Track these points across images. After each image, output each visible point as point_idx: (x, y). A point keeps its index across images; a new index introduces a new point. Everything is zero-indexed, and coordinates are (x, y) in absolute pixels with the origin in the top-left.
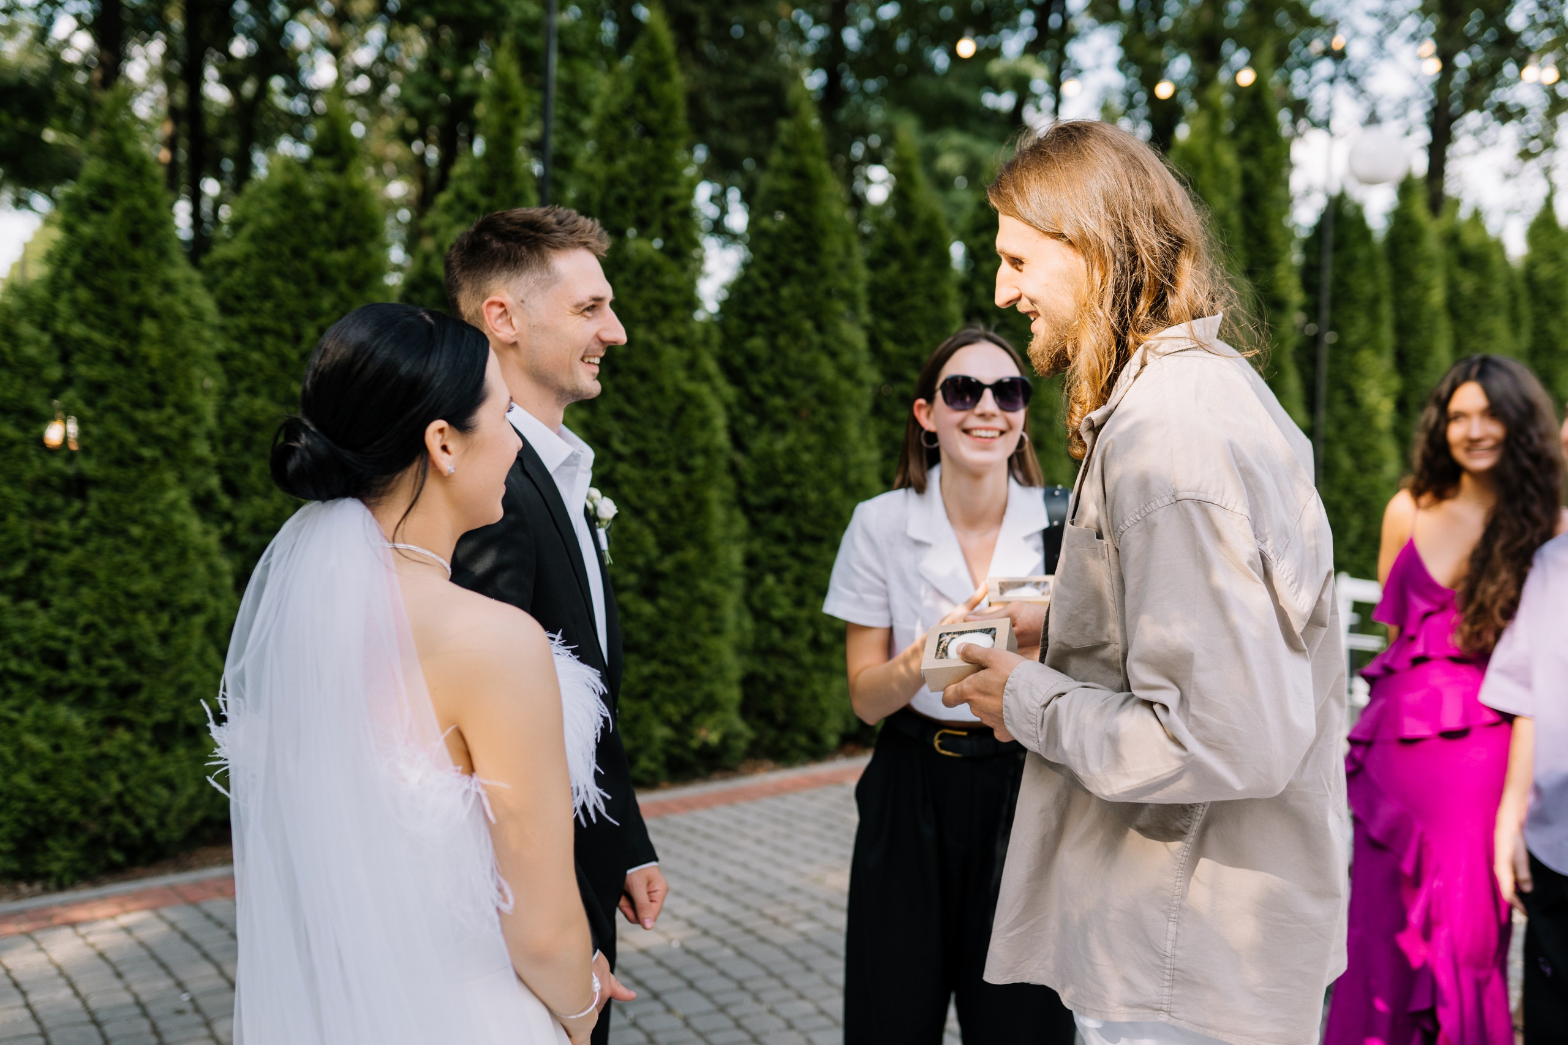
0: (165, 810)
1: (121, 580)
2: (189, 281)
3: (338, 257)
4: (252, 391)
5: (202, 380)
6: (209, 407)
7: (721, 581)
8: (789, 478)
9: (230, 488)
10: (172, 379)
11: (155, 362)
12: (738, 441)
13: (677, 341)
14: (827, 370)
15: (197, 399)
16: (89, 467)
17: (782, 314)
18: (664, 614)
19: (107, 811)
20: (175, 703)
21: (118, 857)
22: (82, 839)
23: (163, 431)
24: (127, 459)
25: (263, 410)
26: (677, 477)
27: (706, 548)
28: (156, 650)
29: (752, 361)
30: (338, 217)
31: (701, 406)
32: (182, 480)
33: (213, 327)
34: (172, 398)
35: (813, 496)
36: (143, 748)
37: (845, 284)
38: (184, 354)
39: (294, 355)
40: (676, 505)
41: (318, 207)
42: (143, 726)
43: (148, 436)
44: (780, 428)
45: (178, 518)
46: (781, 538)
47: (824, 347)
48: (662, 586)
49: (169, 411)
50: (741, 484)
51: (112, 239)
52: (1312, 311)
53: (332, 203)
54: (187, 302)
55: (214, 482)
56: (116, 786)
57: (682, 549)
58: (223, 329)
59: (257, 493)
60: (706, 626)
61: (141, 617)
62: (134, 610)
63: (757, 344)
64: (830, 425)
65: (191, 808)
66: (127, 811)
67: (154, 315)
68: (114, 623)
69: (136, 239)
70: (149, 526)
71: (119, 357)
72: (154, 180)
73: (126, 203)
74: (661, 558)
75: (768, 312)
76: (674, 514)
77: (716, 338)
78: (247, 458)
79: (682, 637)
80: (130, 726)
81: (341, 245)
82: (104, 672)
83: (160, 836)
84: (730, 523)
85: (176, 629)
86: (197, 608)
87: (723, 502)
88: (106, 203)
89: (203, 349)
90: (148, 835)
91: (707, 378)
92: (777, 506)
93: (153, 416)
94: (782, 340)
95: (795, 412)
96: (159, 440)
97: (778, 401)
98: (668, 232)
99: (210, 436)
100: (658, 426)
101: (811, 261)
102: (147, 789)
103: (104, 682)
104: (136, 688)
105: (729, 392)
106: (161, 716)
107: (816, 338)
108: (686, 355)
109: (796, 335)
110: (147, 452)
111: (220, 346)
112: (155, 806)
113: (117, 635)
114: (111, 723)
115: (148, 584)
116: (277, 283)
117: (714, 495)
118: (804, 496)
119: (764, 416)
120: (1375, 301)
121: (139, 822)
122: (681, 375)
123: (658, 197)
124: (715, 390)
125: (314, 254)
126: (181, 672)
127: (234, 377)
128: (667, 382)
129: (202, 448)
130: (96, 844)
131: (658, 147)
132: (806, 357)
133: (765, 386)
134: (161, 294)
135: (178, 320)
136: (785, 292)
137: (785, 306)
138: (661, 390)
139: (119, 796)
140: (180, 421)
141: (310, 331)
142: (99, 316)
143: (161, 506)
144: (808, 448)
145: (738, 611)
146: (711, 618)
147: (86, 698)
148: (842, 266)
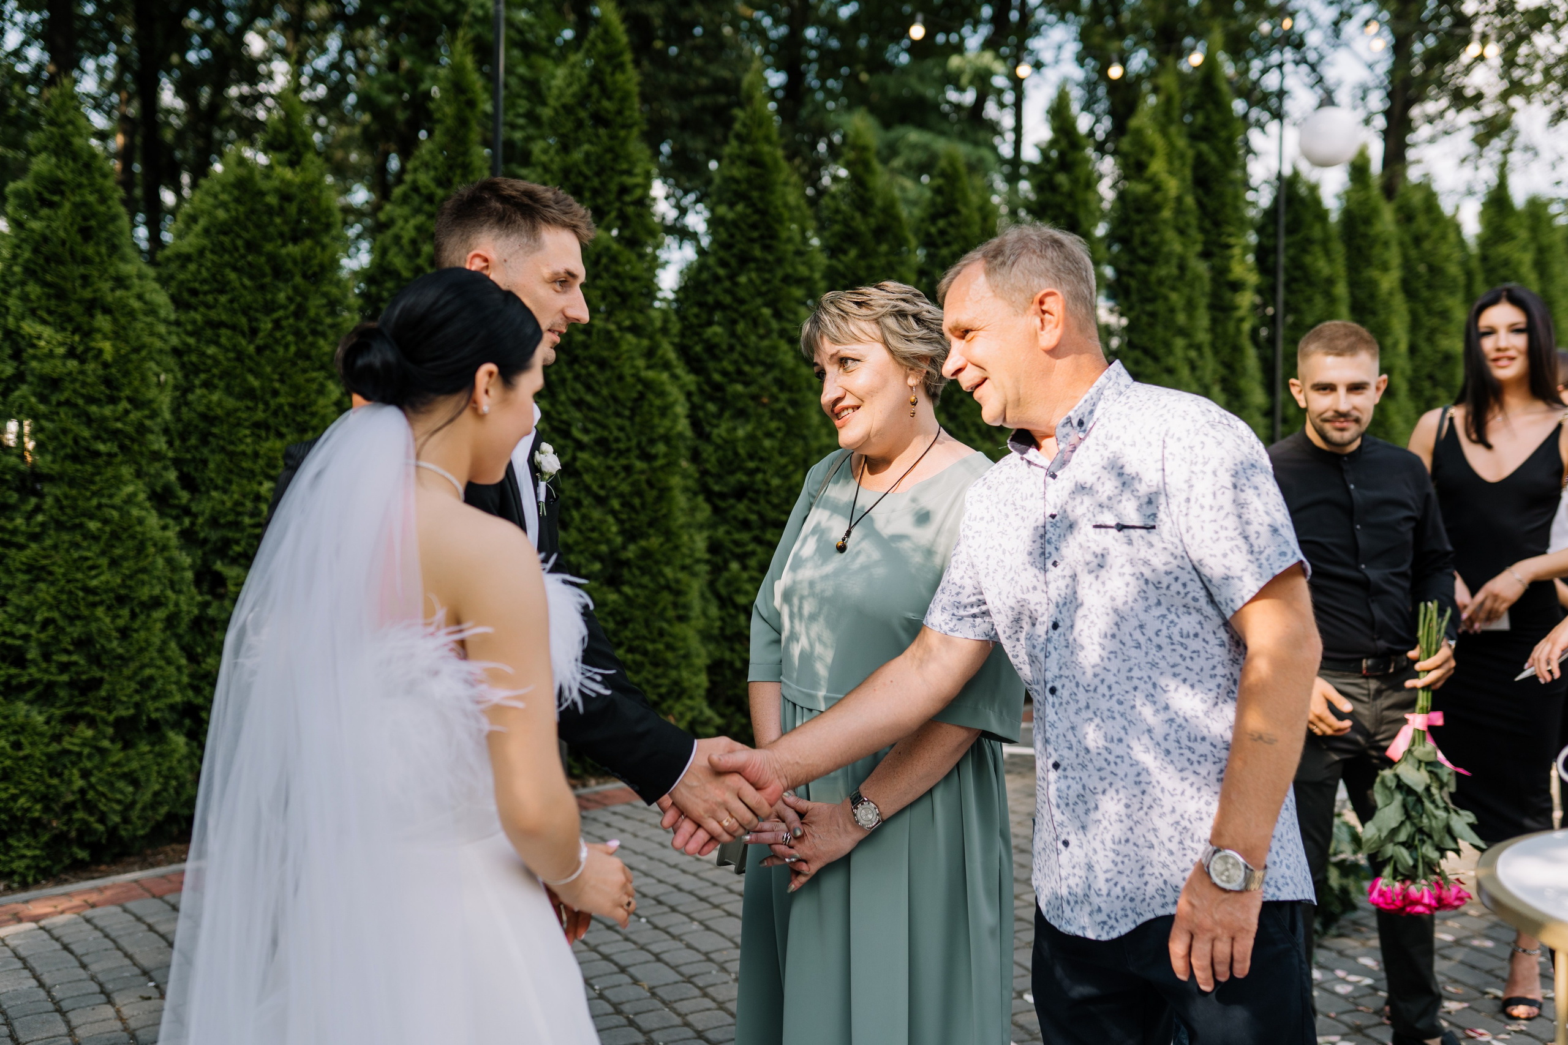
0: (129, 806)
1: (79, 576)
2: (142, 276)
3: (291, 249)
4: (207, 385)
5: (158, 375)
6: (165, 401)
7: (683, 568)
8: (751, 465)
9: (188, 482)
10: (126, 374)
11: (108, 356)
12: (699, 428)
13: (635, 330)
14: (787, 357)
15: (152, 393)
16: (45, 463)
17: (742, 302)
18: (629, 601)
19: (70, 807)
20: (137, 698)
21: (82, 854)
22: (45, 838)
23: (119, 425)
24: (82, 454)
25: (219, 404)
26: (639, 465)
27: (668, 534)
28: (115, 645)
29: (711, 348)
30: (292, 209)
31: (662, 394)
32: (139, 474)
33: (166, 321)
34: (127, 392)
35: (776, 482)
36: (106, 743)
37: (803, 270)
38: (138, 349)
39: (250, 348)
40: (640, 494)
41: (272, 200)
42: (106, 723)
43: (104, 431)
44: (742, 414)
45: (135, 512)
46: (746, 525)
47: (783, 333)
48: (625, 572)
49: (124, 405)
50: (704, 473)
51: (62, 234)
52: (1267, 292)
53: (286, 197)
54: (140, 297)
55: (172, 476)
56: (79, 783)
57: (646, 536)
58: (178, 323)
59: (216, 488)
60: (671, 613)
61: (100, 611)
62: (94, 605)
63: (716, 331)
64: (790, 411)
65: (154, 805)
66: (90, 807)
67: (107, 310)
68: (71, 619)
69: (86, 234)
70: (106, 522)
71: (71, 353)
73: (78, 199)
74: (624, 547)
75: (727, 300)
76: (637, 501)
77: (675, 327)
78: (206, 451)
79: (647, 624)
80: (92, 722)
81: (295, 240)
82: (64, 667)
83: (125, 832)
84: (693, 510)
85: (136, 625)
86: (157, 603)
87: (686, 489)
88: (56, 198)
89: (158, 344)
90: (113, 831)
91: (667, 366)
92: (740, 493)
93: (107, 411)
94: (740, 327)
95: (755, 398)
96: (115, 434)
97: (739, 388)
98: (624, 220)
99: (166, 431)
100: (618, 414)
101: (767, 248)
102: (111, 785)
103: (65, 678)
104: (98, 683)
105: (689, 379)
106: (123, 712)
107: (775, 325)
108: (645, 342)
109: (755, 323)
110: (101, 447)
111: (174, 341)
112: (119, 802)
113: (76, 630)
114: (72, 719)
115: (106, 578)
116: (232, 276)
117: (676, 481)
118: (766, 483)
119: (724, 404)
120: (1330, 281)
121: (102, 819)
122: (641, 363)
123: (613, 187)
124: (675, 377)
125: (269, 247)
126: (143, 667)
127: (190, 371)
128: (627, 371)
129: (159, 443)
130: (59, 840)
131: (612, 137)
132: (766, 343)
133: (725, 373)
134: (113, 290)
135: (132, 314)
136: (743, 279)
137: (742, 294)
138: (621, 378)
139: (82, 792)
140: (134, 416)
141: (267, 325)
142: (50, 312)
143: (117, 501)
144: (769, 435)
145: (703, 596)
146: (675, 605)
147: (46, 695)
148: (799, 253)
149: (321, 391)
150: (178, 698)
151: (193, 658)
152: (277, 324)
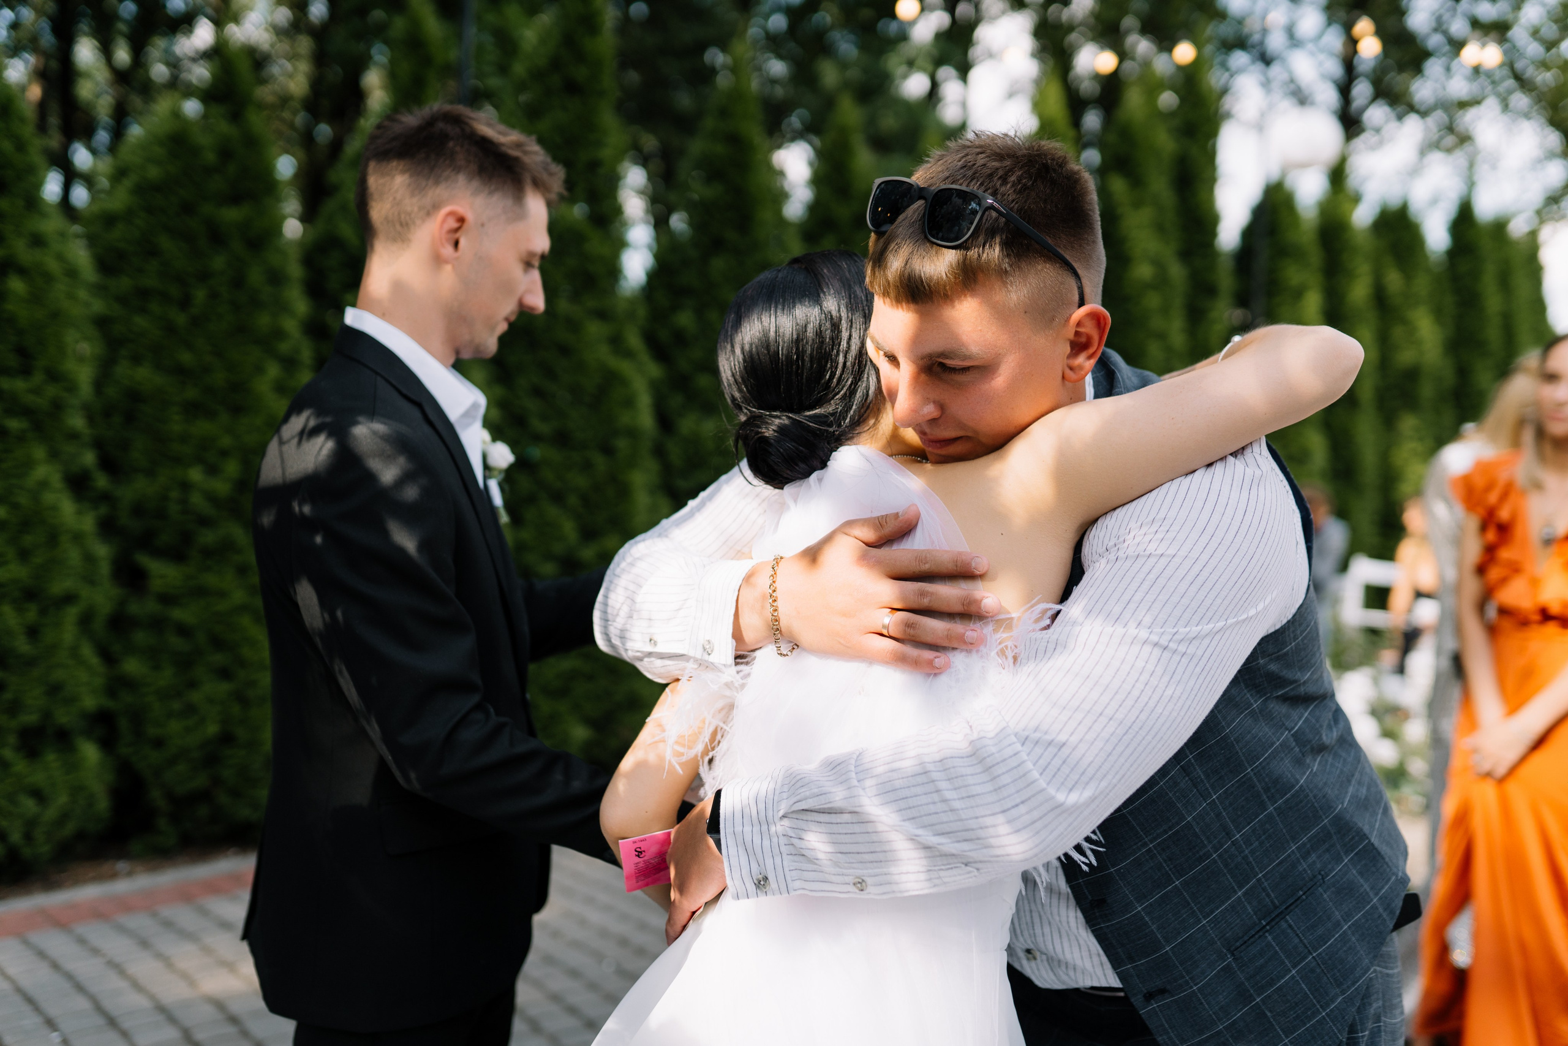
0: (31, 824)
2: (62, 235)
3: (231, 215)
4: (136, 360)
5: (76, 344)
6: (84, 376)
9: (108, 464)
10: (41, 342)
11: (22, 323)
12: (665, 421)
13: (603, 315)
15: (70, 366)
17: (711, 286)
23: (31, 400)
25: (147, 380)
26: (599, 460)
28: (22, 645)
29: (680, 338)
30: (232, 168)
31: (625, 384)
32: (54, 455)
33: (89, 286)
34: (41, 363)
38: (56, 315)
39: (180, 319)
40: (599, 489)
41: (210, 158)
43: (14, 407)
45: (49, 498)
49: (38, 378)
53: (225, 153)
54: (60, 257)
55: (89, 458)
58: (101, 288)
59: (141, 471)
63: (685, 319)
65: (62, 820)
67: (22, 271)
70: (15, 507)
72: (22, 120)
75: (696, 284)
76: (595, 498)
77: (642, 312)
78: (129, 433)
81: (235, 201)
83: (27, 852)
85: (46, 622)
86: (70, 599)
89: (77, 310)
90: (14, 853)
93: (19, 385)
96: (27, 412)
98: (593, 197)
99: (86, 407)
101: (741, 231)
102: (12, 801)
105: (654, 370)
106: (30, 718)
108: (610, 329)
110: (12, 425)
111: (98, 306)
112: (20, 819)
115: (13, 571)
116: (164, 240)
117: (638, 479)
122: (605, 349)
124: (639, 367)
125: (205, 209)
126: (51, 669)
127: (114, 343)
128: (589, 358)
129: (77, 422)
131: (583, 106)
134: (29, 249)
135: (48, 278)
136: (716, 264)
137: (715, 279)
138: (583, 366)
140: (51, 391)
141: (200, 295)
143: (29, 484)
149: (259, 370)
150: (90, 702)
151: (108, 657)
152: (214, 296)
